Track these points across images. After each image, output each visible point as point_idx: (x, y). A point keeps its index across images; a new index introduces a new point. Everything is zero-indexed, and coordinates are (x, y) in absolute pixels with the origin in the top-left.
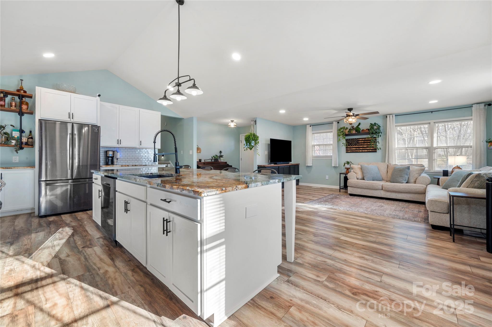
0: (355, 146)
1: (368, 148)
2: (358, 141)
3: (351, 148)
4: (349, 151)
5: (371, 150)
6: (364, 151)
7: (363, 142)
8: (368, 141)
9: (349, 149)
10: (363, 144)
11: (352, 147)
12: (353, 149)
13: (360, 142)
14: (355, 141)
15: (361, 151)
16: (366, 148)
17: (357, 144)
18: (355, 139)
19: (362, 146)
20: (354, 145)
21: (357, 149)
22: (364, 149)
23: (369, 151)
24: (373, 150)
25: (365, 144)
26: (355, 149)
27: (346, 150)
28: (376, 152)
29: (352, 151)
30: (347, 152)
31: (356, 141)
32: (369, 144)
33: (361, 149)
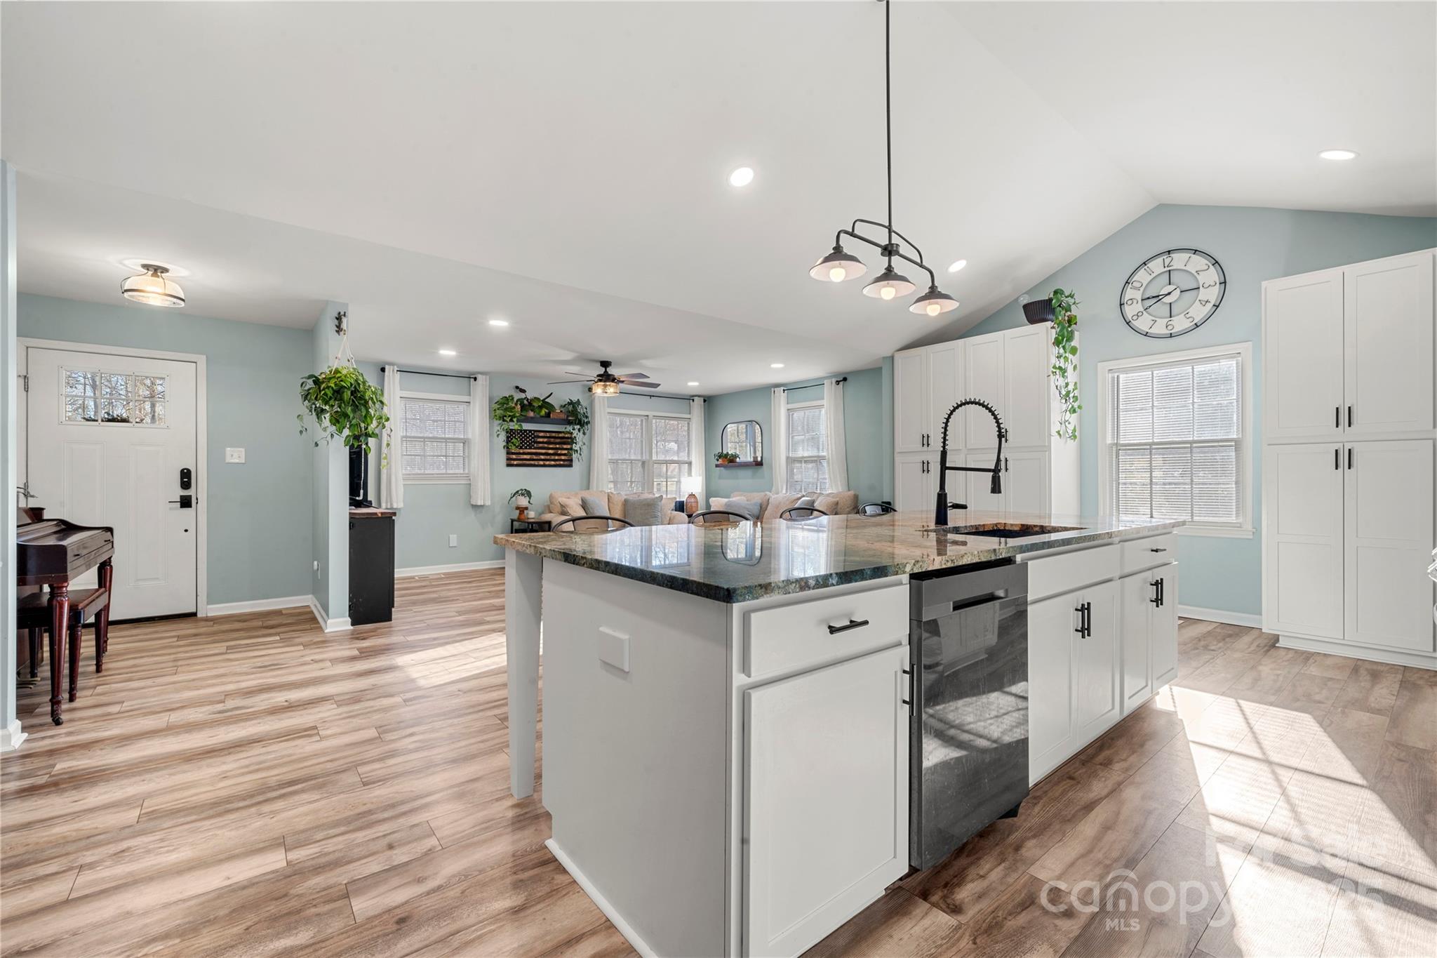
0: (529, 451)
1: (557, 458)
2: (535, 436)
3: (520, 454)
4: (515, 463)
5: (562, 463)
6: (547, 463)
7: (545, 440)
8: (558, 440)
9: (514, 457)
10: (546, 445)
11: (521, 451)
12: (525, 457)
13: (541, 440)
14: (530, 436)
15: (541, 463)
16: (553, 457)
17: (533, 446)
18: (530, 431)
19: (543, 451)
20: (526, 448)
21: (535, 457)
22: (548, 457)
23: (558, 463)
24: (566, 463)
25: (551, 446)
26: (528, 457)
27: (507, 459)
28: (571, 466)
29: (520, 462)
30: (509, 465)
31: (533, 438)
32: (558, 446)
33: (542, 457)
